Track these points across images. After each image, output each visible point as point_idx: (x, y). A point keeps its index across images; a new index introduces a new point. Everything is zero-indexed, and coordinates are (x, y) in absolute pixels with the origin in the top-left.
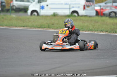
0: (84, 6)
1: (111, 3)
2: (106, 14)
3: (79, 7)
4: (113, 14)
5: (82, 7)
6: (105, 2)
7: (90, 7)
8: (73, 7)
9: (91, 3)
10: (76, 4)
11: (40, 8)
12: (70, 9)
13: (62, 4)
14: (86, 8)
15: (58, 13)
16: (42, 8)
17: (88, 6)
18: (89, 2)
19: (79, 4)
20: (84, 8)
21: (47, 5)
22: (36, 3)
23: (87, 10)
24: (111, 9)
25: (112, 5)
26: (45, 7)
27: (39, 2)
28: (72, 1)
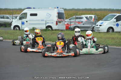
0: (57, 22)
1: (74, 19)
3: (52, 23)
5: (55, 23)
6: (69, 19)
7: (61, 23)
8: (48, 23)
9: (62, 20)
10: (50, 20)
11: (22, 24)
13: (39, 20)
17: (60, 22)
18: (61, 18)
19: (53, 20)
20: (57, 24)
21: (27, 22)
22: (18, 20)
23: (59, 25)
24: (75, 24)
25: (75, 21)
26: (25, 22)
27: (20, 18)
28: (47, 18)
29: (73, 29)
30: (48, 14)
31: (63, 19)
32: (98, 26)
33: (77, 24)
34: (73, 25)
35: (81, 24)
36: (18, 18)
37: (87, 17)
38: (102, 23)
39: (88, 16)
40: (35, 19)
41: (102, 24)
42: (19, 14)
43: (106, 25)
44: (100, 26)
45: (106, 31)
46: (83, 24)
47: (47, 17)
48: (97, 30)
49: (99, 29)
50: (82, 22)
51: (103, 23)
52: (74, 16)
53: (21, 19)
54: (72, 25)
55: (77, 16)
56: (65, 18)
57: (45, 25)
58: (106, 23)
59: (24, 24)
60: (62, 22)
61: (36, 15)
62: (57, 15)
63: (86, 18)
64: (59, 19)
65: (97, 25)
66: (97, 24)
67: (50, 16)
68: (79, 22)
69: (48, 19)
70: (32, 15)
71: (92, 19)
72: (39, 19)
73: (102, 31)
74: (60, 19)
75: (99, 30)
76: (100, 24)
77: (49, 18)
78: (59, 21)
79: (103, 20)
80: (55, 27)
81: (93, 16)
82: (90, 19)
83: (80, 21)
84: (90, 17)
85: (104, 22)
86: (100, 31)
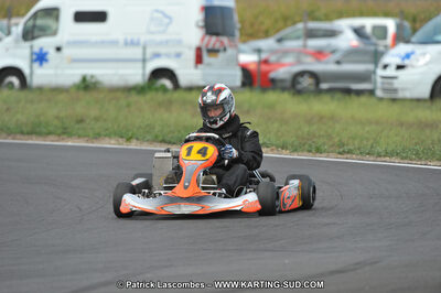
0: (199, 50)
1: (298, 38)
2: (282, 81)
3: (178, 55)
4: (306, 82)
5: (192, 55)
7: (221, 56)
8: (157, 55)
9: (225, 40)
10: (167, 42)
12: (144, 61)
13: (114, 43)
14: (206, 58)
15: (100, 79)
16: (41, 58)
17: (213, 52)
18: (217, 34)
19: (179, 42)
20: (199, 60)
21: (58, 49)
22: (16, 41)
23: (209, 65)
24: (299, 62)
25: (305, 46)
26: (52, 54)
27: (28, 35)
28: (152, 33)
29: (288, 84)
30: (156, 15)
31: (231, 35)
32: (391, 72)
33: (309, 59)
34: (291, 65)
35: (327, 63)
36: (18, 30)
37: (363, 27)
38: (408, 56)
39: (368, 23)
40: (99, 38)
41: (406, 62)
42: (23, 15)
43: (426, 64)
44: (400, 67)
45: (425, 91)
46: (338, 63)
47: (153, 28)
48: (385, 90)
49: (396, 83)
50: (333, 52)
51: (413, 53)
52: (300, 26)
53: (33, 38)
54: (283, 65)
55: (312, 25)
56: (237, 33)
57: (140, 65)
58: (424, 54)
59: (46, 60)
60: (225, 49)
61: (100, 17)
62: (199, 17)
63: (359, 32)
64: (207, 38)
65: (385, 67)
66: (386, 60)
67: (167, 21)
68: (319, 54)
69: (158, 38)
70: (81, 17)
71: (385, 37)
72: (113, 37)
73: (408, 95)
74: (214, 39)
75: (395, 90)
76: (399, 62)
77: (164, 32)
78: (210, 46)
79: (414, 39)
80: (188, 73)
81: (391, 25)
82: (374, 40)
83: (329, 46)
84: (375, 28)
85: (419, 49)
86: (400, 95)
